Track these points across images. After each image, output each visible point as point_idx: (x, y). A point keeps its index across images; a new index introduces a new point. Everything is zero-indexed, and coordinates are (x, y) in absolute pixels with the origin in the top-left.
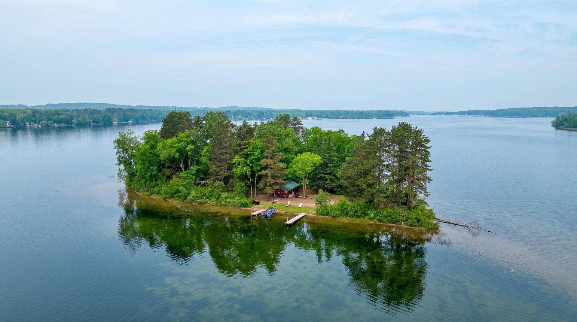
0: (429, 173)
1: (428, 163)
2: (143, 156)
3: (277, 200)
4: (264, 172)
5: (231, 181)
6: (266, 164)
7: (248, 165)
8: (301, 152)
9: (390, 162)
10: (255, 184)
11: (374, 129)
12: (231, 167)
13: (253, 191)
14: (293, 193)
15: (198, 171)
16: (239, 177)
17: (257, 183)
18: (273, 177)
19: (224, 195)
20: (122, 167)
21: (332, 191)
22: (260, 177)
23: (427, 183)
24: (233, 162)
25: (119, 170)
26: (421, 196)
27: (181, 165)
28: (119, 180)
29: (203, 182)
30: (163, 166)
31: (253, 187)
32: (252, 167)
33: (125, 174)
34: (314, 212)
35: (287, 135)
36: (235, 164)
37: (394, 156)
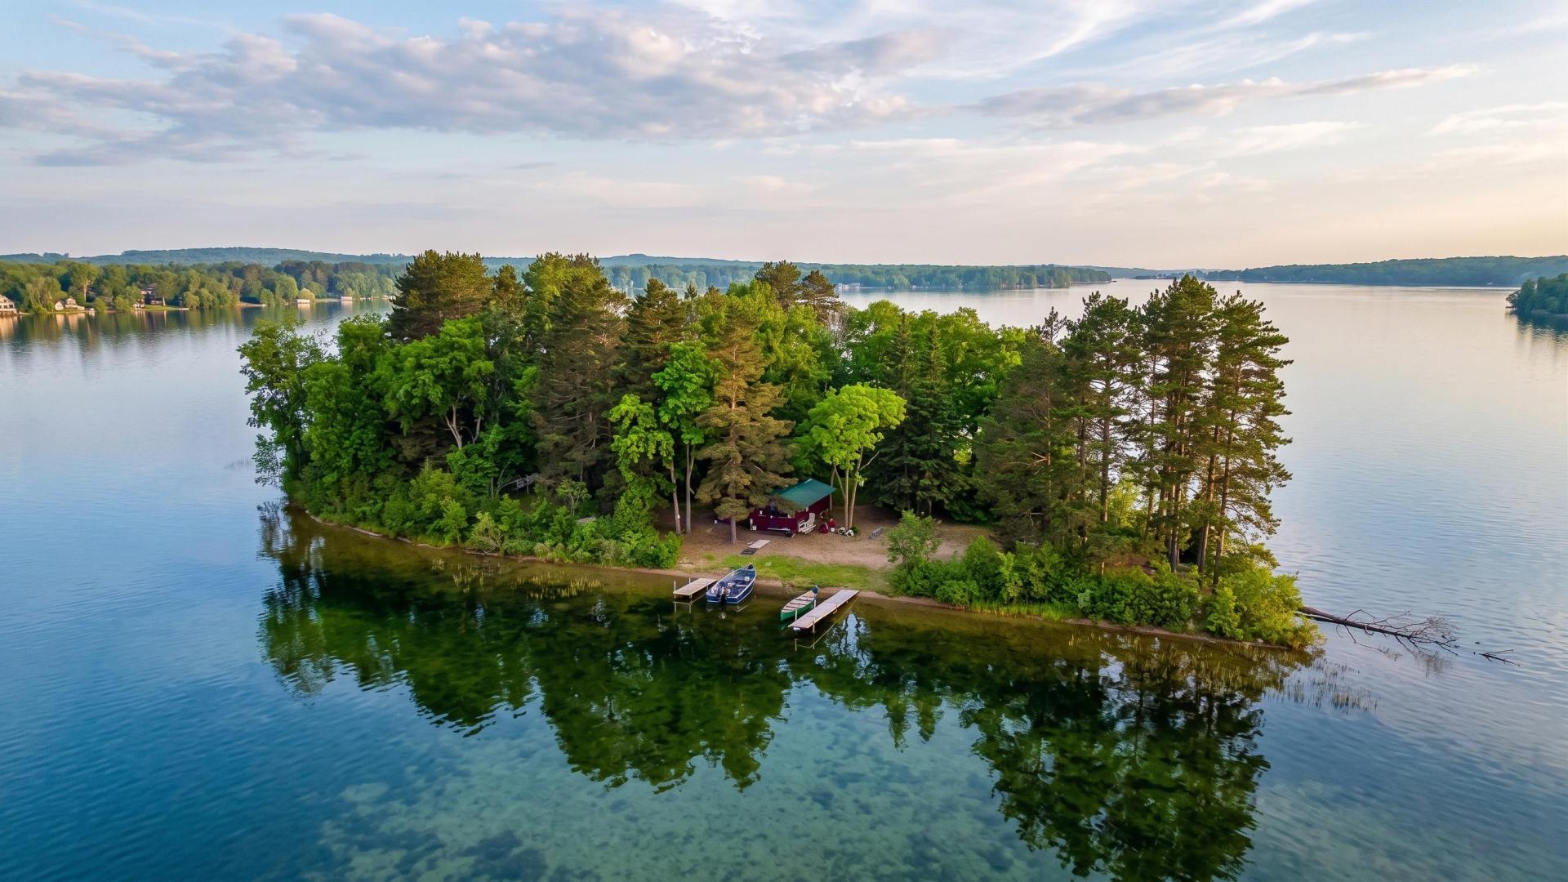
0: (1281, 454)
1: (1277, 419)
2: (329, 396)
3: (759, 543)
4: (715, 451)
5: (608, 479)
6: (722, 424)
7: (664, 427)
8: (839, 380)
9: (1143, 413)
10: (689, 489)
11: (1087, 301)
12: (607, 432)
13: (683, 510)
14: (812, 516)
15: (505, 446)
16: (633, 467)
17: (696, 485)
18: (747, 465)
19: (588, 524)
20: (268, 432)
21: (941, 513)
22: (704, 466)
23: (1275, 489)
24: (614, 416)
25: (262, 443)
26: (1250, 534)
27: (453, 427)
28: (259, 475)
29: (520, 483)
30: (395, 427)
31: (682, 500)
32: (676, 434)
33: (281, 454)
34: (882, 584)
35: (791, 328)
36: (620, 422)
37: (1153, 395)
